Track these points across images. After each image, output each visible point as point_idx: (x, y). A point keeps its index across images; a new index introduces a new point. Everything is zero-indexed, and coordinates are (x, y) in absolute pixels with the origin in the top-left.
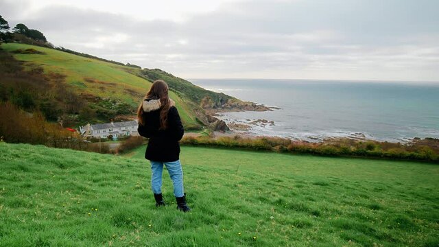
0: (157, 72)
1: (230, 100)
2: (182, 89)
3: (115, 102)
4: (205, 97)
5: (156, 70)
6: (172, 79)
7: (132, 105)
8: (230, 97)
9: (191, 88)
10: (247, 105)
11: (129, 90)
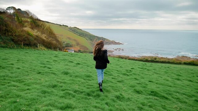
0: (75, 28)
1: (105, 40)
2: (86, 35)
3: (64, 43)
4: (95, 39)
5: (75, 27)
6: (81, 31)
7: (70, 43)
8: (106, 39)
9: (89, 35)
10: (112, 42)
11: (68, 37)
